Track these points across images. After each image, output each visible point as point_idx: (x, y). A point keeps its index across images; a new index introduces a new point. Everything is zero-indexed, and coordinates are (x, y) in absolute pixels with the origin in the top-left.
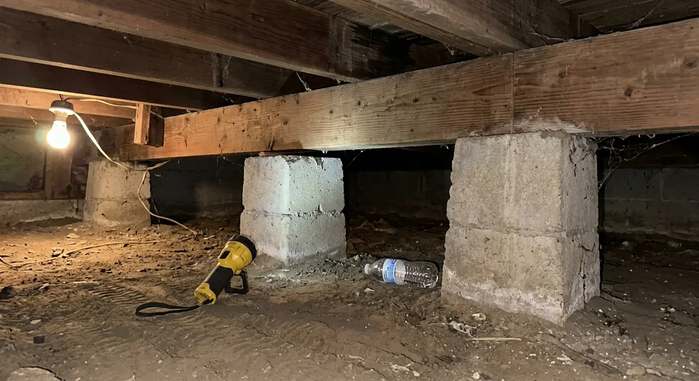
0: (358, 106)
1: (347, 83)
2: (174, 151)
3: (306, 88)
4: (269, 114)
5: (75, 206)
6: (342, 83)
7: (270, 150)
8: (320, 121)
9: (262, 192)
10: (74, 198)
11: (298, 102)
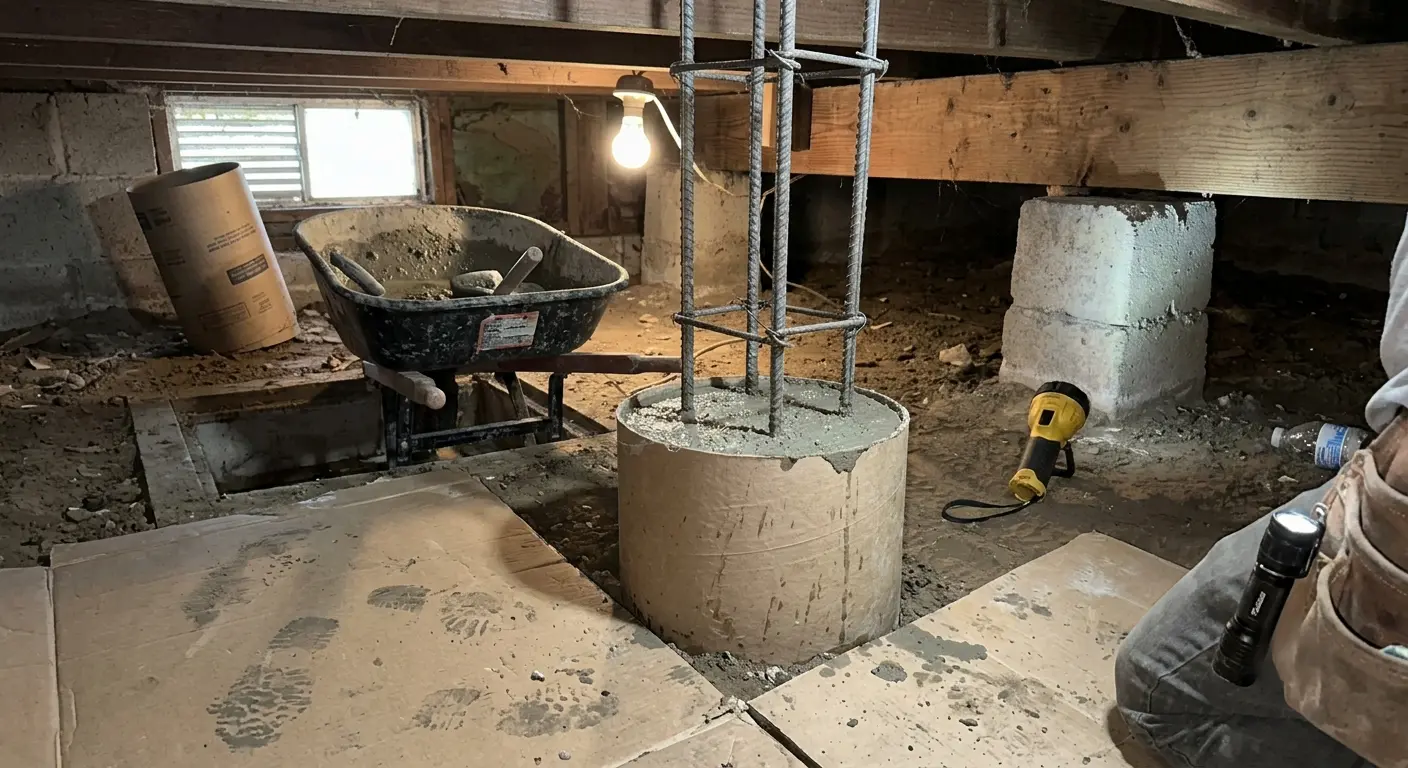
0: (1327, 106)
1: (1308, 47)
2: (835, 162)
3: (1188, 50)
4: (1084, 104)
5: (619, 249)
6: (1296, 46)
7: (1079, 184)
8: (1218, 132)
9: (1062, 274)
10: (615, 234)
11: (1161, 82)
